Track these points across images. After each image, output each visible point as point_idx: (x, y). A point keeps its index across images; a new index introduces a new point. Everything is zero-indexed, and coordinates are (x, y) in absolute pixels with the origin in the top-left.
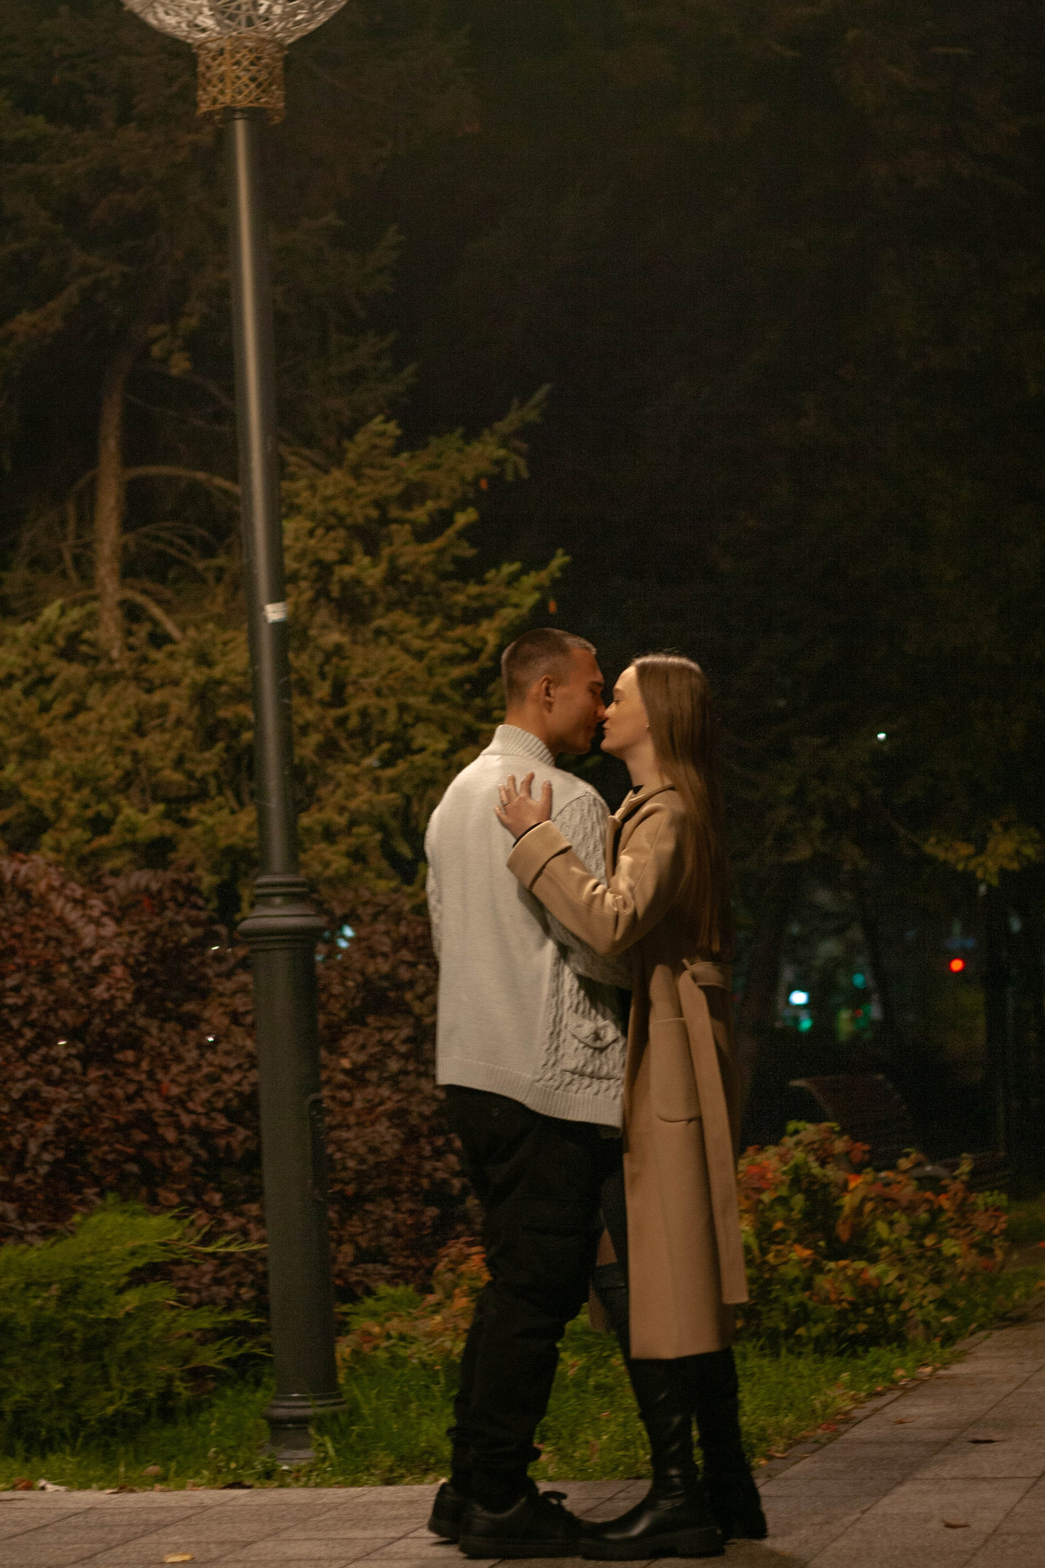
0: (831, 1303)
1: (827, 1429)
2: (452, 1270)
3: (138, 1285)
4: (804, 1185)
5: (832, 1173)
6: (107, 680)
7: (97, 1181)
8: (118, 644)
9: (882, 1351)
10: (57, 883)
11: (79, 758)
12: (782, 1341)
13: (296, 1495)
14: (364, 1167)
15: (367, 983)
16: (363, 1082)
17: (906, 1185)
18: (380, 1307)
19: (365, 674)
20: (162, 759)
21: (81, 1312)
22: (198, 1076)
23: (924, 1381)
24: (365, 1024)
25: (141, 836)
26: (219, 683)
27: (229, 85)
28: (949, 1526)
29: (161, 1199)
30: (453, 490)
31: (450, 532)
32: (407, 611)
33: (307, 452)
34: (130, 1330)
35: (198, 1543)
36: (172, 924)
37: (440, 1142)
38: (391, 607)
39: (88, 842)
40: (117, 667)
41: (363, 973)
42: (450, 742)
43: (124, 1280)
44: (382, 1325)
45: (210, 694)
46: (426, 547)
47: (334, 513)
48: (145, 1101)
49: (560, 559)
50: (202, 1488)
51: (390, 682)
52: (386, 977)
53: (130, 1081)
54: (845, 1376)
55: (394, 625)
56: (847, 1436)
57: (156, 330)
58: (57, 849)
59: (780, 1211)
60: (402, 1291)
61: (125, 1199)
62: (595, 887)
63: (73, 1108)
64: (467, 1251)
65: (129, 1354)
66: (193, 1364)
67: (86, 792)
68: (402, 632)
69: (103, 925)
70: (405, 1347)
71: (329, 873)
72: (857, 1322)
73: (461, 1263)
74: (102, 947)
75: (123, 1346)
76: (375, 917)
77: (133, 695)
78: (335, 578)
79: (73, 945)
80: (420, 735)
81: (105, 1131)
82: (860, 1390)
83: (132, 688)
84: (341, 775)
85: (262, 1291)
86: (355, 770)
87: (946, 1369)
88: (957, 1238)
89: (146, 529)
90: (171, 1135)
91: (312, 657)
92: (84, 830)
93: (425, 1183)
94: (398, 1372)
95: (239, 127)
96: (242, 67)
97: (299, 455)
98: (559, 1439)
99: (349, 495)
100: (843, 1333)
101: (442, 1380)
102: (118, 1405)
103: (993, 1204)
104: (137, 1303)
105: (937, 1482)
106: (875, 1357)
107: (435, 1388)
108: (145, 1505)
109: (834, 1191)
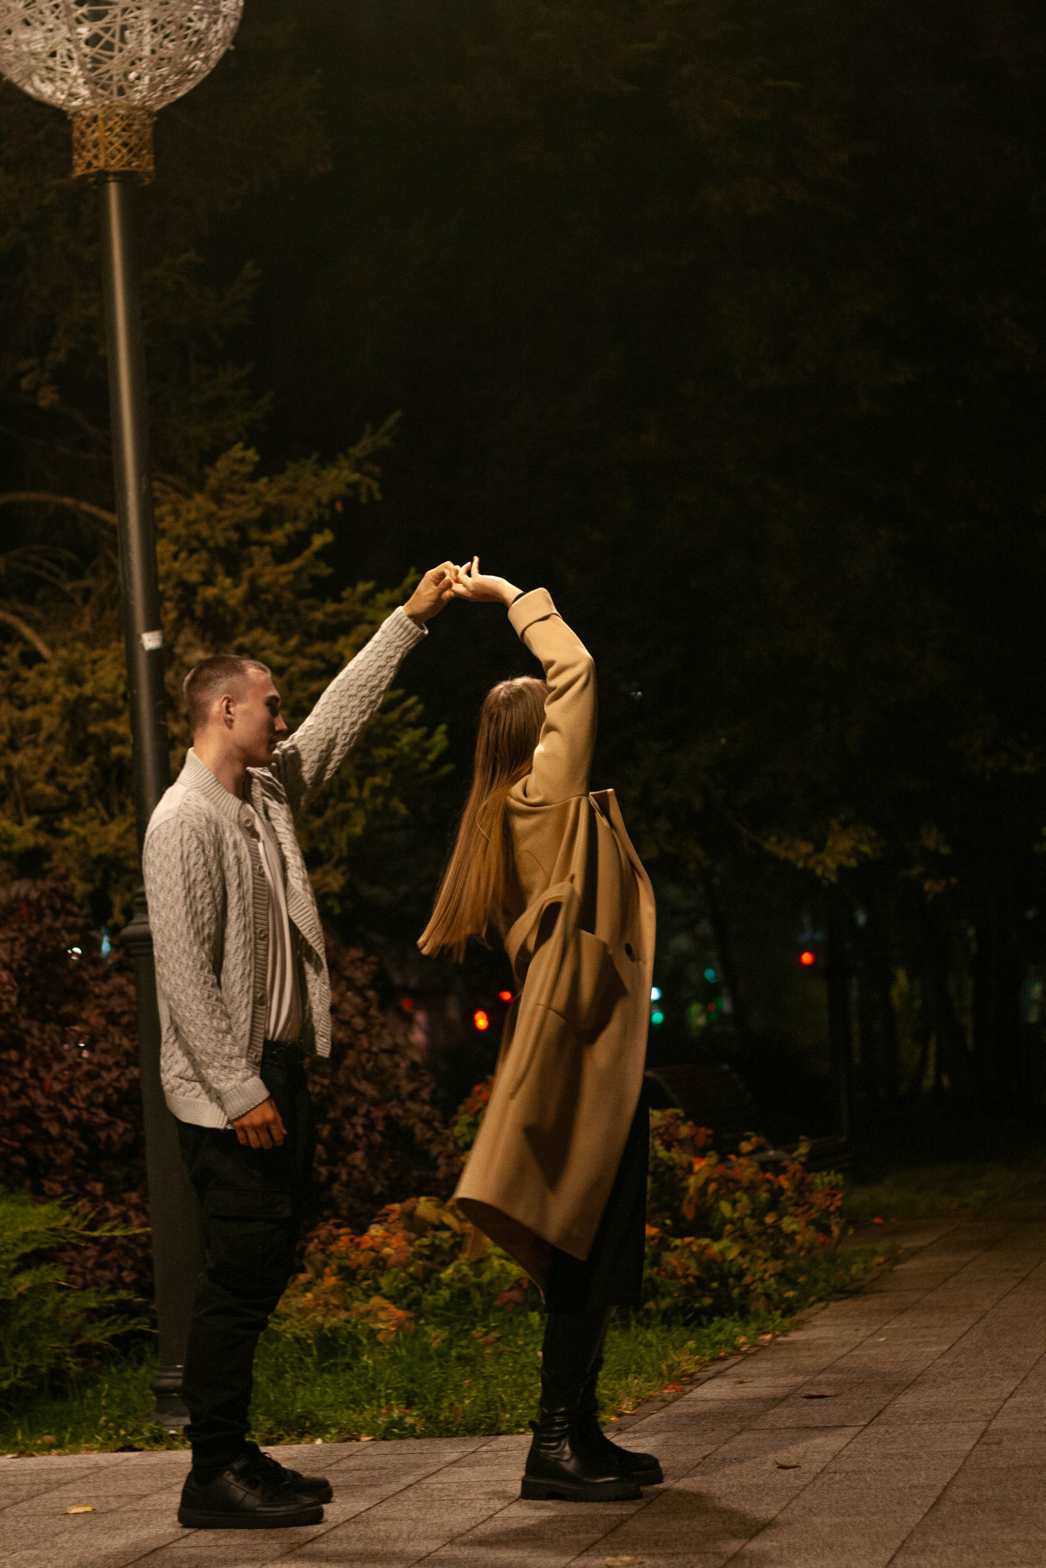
0: (677, 1278)
1: (673, 1388)
2: (323, 1251)
3: (28, 1269)
5: (677, 1156)
9: (724, 1320)
17: (748, 1167)
20: (35, 773)
22: (79, 1073)
23: (763, 1347)
25: (17, 846)
26: (90, 700)
27: (102, 150)
28: (782, 1467)
29: (46, 1190)
30: (310, 513)
31: (308, 553)
32: (267, 628)
33: (170, 478)
34: (22, 1311)
35: (97, 1497)
36: (51, 930)
38: (251, 625)
43: (13, 1265)
45: (81, 711)
46: (284, 568)
47: (197, 536)
48: (29, 1098)
50: (95, 1452)
53: (14, 1078)
54: (691, 1344)
55: (255, 643)
56: (691, 1395)
57: (24, 365)
61: (12, 1190)
64: (335, 1232)
65: (22, 1331)
66: (82, 1340)
68: (263, 649)
70: (279, 1323)
72: (704, 1296)
73: (331, 1244)
75: (16, 1325)
78: (199, 598)
82: (704, 1355)
87: (786, 1336)
88: (797, 1216)
90: (54, 1129)
94: (273, 1347)
95: (113, 190)
96: (114, 133)
97: (162, 481)
98: (424, 1404)
99: (210, 518)
100: (689, 1305)
101: (315, 1353)
102: (13, 1379)
103: (830, 1183)
104: (28, 1284)
105: (773, 1432)
106: (719, 1325)
107: (309, 1360)
108: (45, 1467)
109: (679, 1173)
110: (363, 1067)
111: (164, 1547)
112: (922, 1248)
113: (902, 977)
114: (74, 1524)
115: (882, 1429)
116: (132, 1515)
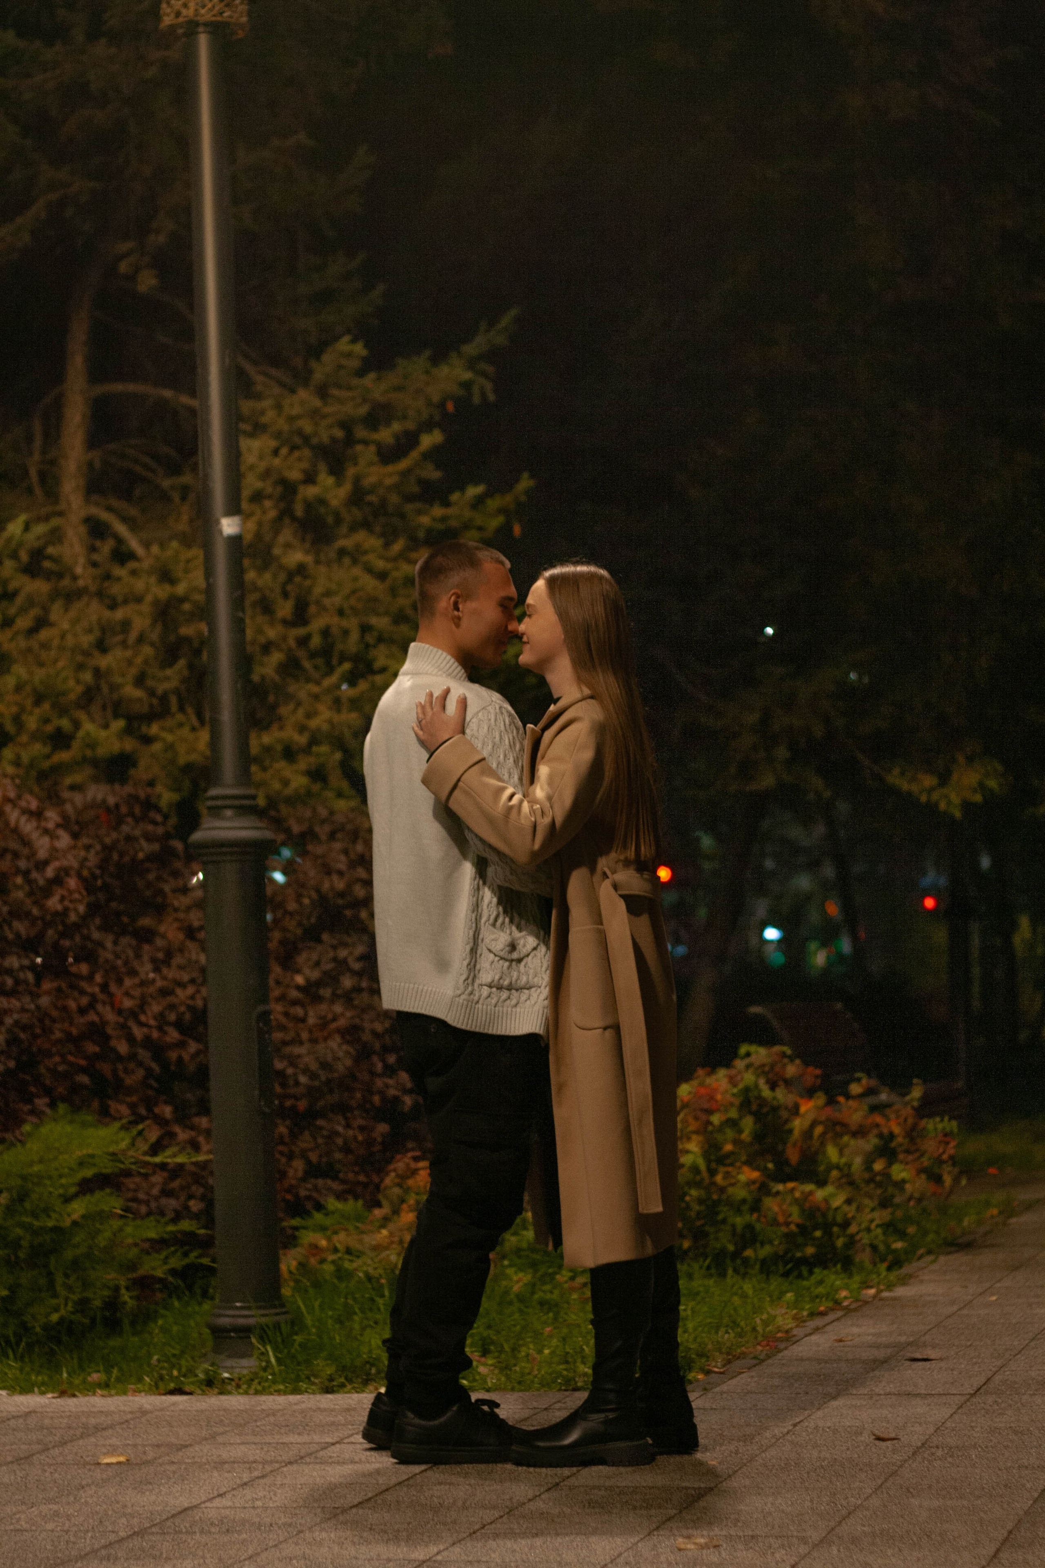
0: (778, 1224)
1: (768, 1345)
2: (400, 1185)
3: (84, 1194)
4: (754, 1107)
5: (781, 1095)
6: (70, 597)
7: (48, 1092)
8: (82, 560)
9: (826, 1272)
10: (12, 794)
11: (40, 674)
12: (728, 1261)
13: (236, 1402)
14: (317, 1083)
15: (323, 900)
16: (317, 999)
17: (856, 1110)
18: (328, 1222)
19: (328, 594)
20: (123, 675)
21: (28, 1219)
22: (151, 990)
23: (866, 1303)
24: (319, 941)
25: (101, 752)
26: (182, 600)
28: (879, 1439)
29: (112, 1112)
30: (419, 412)
31: (415, 454)
32: (371, 532)
33: (273, 371)
34: (77, 1239)
35: (135, 1446)
36: (129, 839)
37: (392, 1059)
38: (354, 528)
39: (48, 757)
40: (81, 583)
41: (318, 891)
43: (73, 1190)
44: (329, 1239)
45: (173, 612)
46: (390, 468)
47: (300, 433)
48: (98, 1013)
49: (525, 483)
50: (143, 1393)
51: (353, 601)
52: (342, 895)
53: (82, 992)
54: (790, 1296)
55: (358, 546)
56: (786, 1352)
57: (124, 247)
58: (17, 763)
59: (730, 1133)
60: (350, 1206)
61: (76, 1109)
62: (512, 796)
63: (25, 1018)
64: (414, 1165)
65: (75, 1262)
66: (141, 1272)
67: (46, 706)
68: (366, 552)
69: (58, 838)
70: (351, 1261)
71: (289, 791)
72: (806, 1245)
73: (408, 1178)
74: (57, 859)
75: (69, 1254)
76: (332, 836)
77: (95, 611)
78: (299, 497)
79: (28, 858)
80: (381, 656)
81: (59, 1041)
82: (802, 1310)
83: (95, 605)
84: (302, 695)
85: (210, 1204)
86: (315, 689)
87: (890, 1291)
88: (907, 1163)
89: (111, 446)
90: (123, 1048)
91: (275, 576)
92: (45, 744)
93: (376, 1099)
94: (344, 1285)
95: (202, 40)
97: (266, 375)
98: (500, 1352)
99: (315, 414)
100: (789, 1255)
101: (387, 1293)
102: (63, 1312)
103: (944, 1129)
104: (82, 1211)
105: (871, 1398)
106: (819, 1278)
107: (380, 1301)
108: (85, 1409)
109: (784, 1114)
111: (195, 1507)
112: (1038, 1201)
113: (1024, 922)
114: (104, 1476)
115: (990, 1400)
116: (167, 1467)
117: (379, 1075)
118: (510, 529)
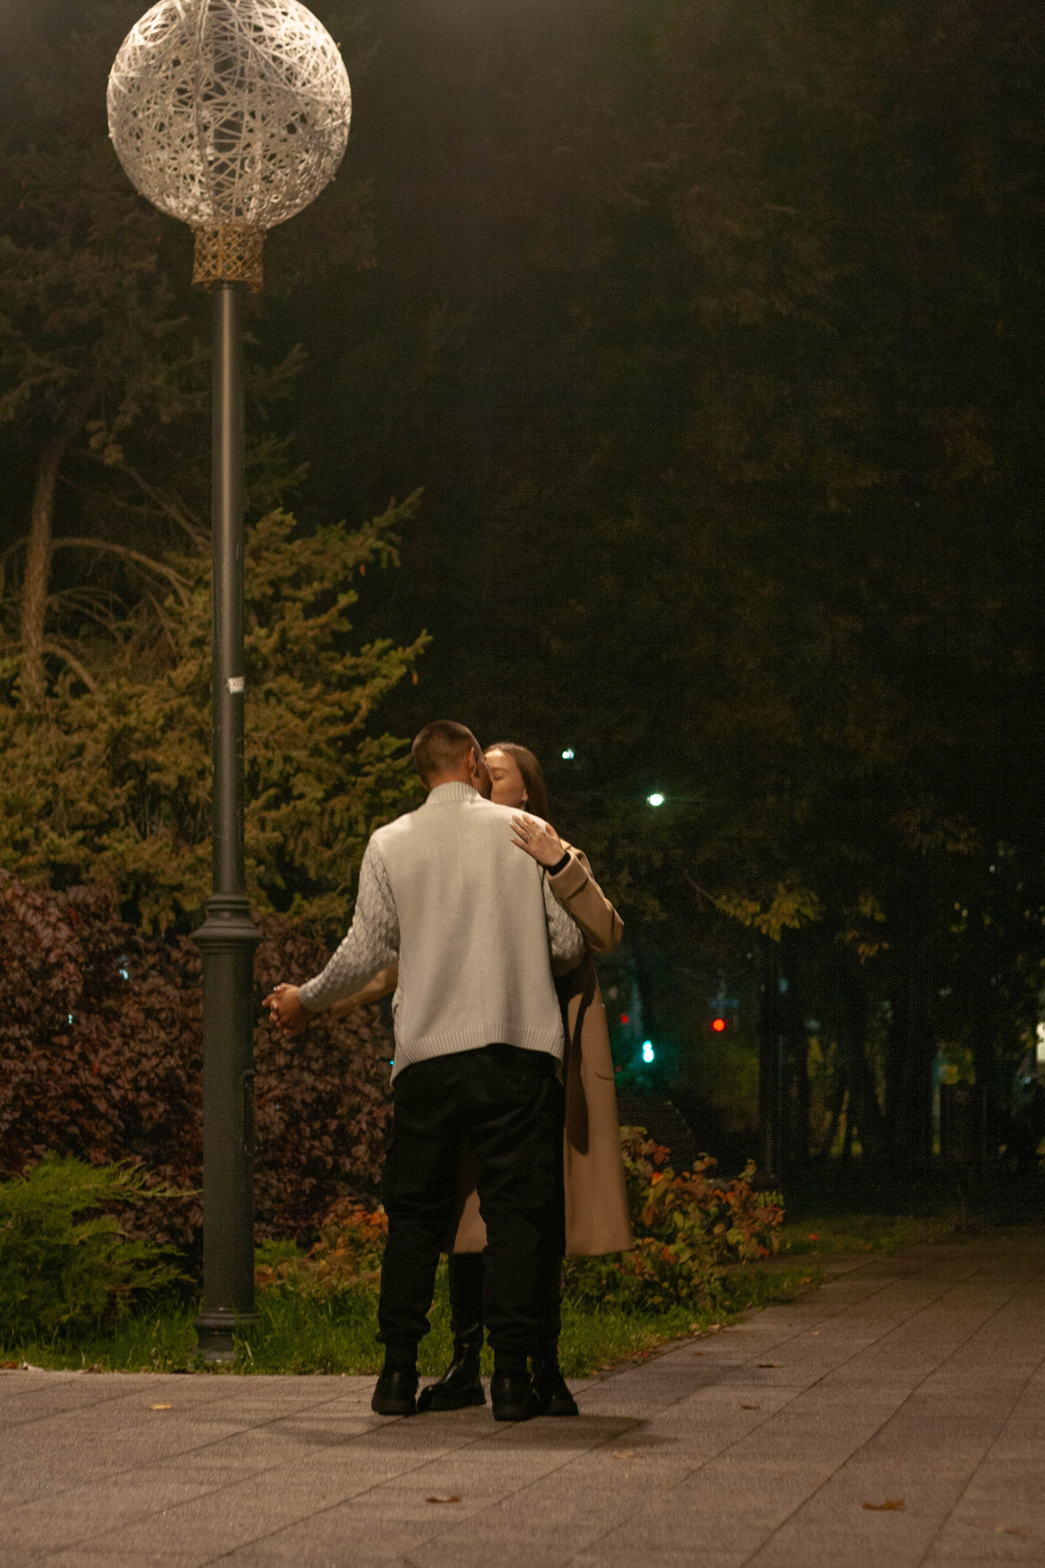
0: (635, 1274)
1: (642, 1355)
2: (337, 1224)
5: (643, 1167)
6: (32, 722)
7: (43, 1139)
9: (679, 1311)
10: (21, 893)
12: (594, 1303)
17: (700, 1184)
19: (256, 729)
20: (79, 792)
21: (45, 1238)
22: (123, 1059)
23: (713, 1333)
26: (132, 730)
27: (220, 261)
29: (92, 1158)
30: (336, 574)
31: (334, 611)
32: (292, 676)
34: (83, 1256)
35: (171, 1399)
37: (317, 1125)
38: (278, 672)
42: (325, 791)
44: (274, 1269)
45: (125, 740)
46: (312, 623)
48: (79, 1077)
49: (424, 638)
50: (154, 1372)
51: (277, 736)
53: (66, 1060)
54: (652, 1325)
55: (282, 688)
56: (657, 1361)
57: (94, 425)
60: (285, 1245)
61: (63, 1156)
63: (28, 1078)
64: (350, 1208)
65: (80, 1274)
66: (134, 1285)
67: (16, 817)
68: (288, 694)
69: (59, 929)
70: (294, 1286)
72: (656, 1294)
73: (347, 1218)
74: (58, 947)
75: (76, 1268)
77: (54, 736)
80: (300, 783)
82: (664, 1335)
83: (54, 728)
87: (731, 1327)
88: (741, 1229)
89: (67, 592)
90: (102, 1106)
93: (303, 1158)
95: (226, 296)
96: (232, 247)
100: (644, 1300)
101: (329, 1310)
102: (72, 1314)
103: (772, 1201)
104: (88, 1233)
105: (733, 1387)
106: (675, 1313)
107: (324, 1316)
109: (642, 1183)
110: (367, 1072)
111: (244, 1432)
113: (815, 1047)
114: (161, 1416)
115: (825, 1389)
116: (206, 1412)
117: (307, 1139)
118: (411, 679)
